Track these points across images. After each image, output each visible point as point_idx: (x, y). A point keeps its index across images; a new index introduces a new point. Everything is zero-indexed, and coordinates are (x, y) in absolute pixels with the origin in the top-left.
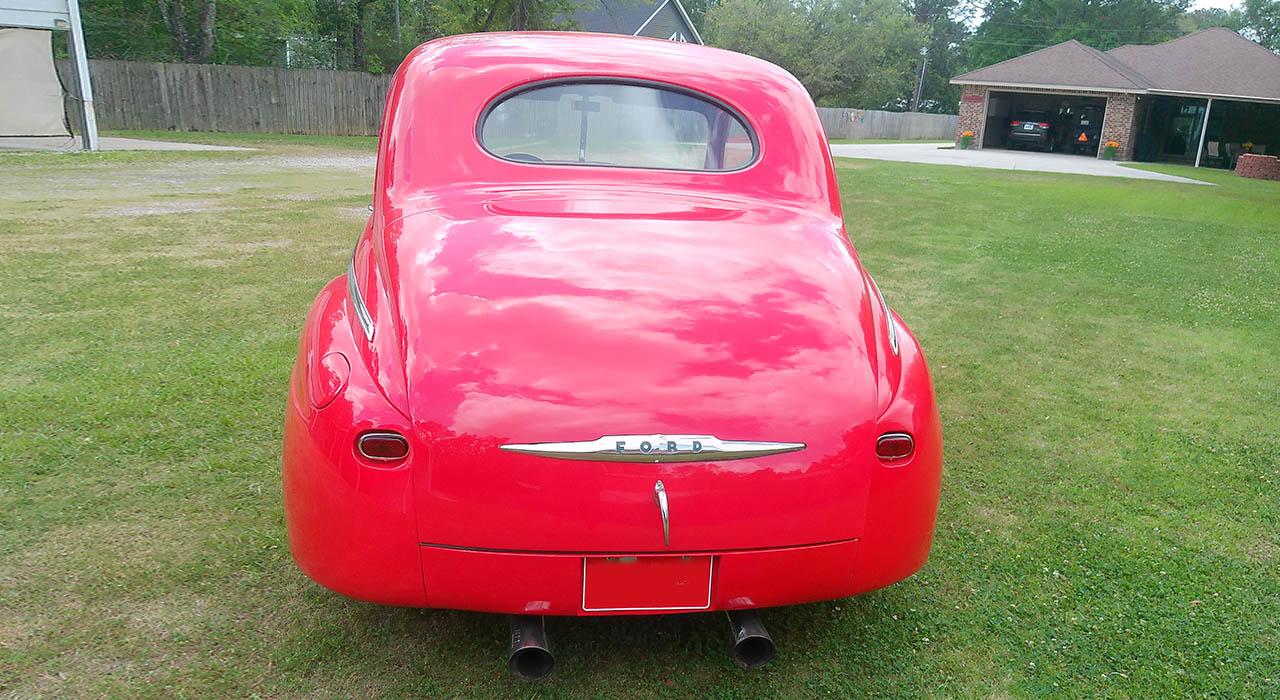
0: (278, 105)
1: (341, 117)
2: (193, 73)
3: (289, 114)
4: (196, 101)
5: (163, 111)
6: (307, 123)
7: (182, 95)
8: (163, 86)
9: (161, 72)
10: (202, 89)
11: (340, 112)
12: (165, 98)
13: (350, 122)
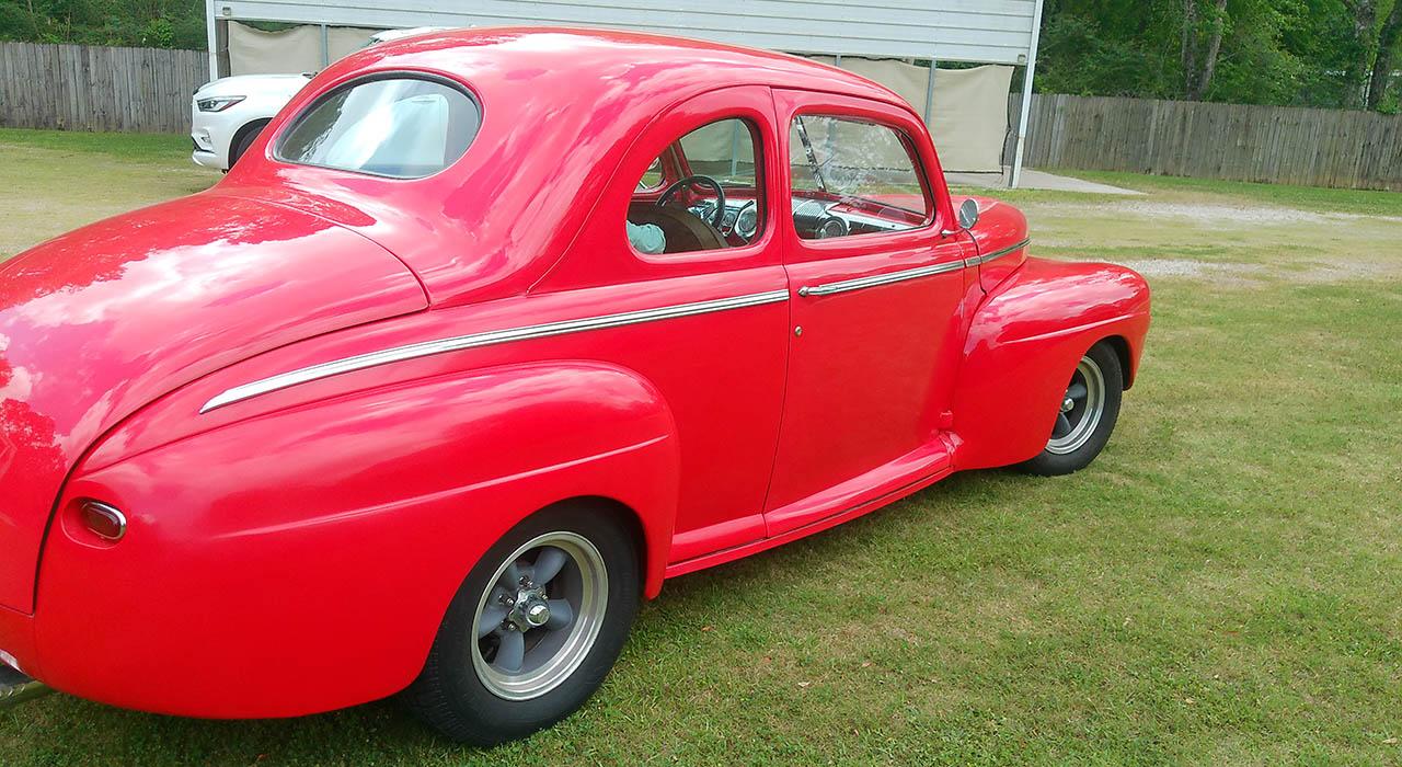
0: (1244, 147)
1: (1323, 165)
2: (1180, 111)
3: (1254, 159)
4: (1176, 142)
5: (1146, 153)
6: (1276, 170)
7: (1165, 136)
8: (1153, 126)
9: (1156, 108)
10: (1183, 130)
11: (1325, 159)
12: (1151, 139)
13: (1335, 172)
